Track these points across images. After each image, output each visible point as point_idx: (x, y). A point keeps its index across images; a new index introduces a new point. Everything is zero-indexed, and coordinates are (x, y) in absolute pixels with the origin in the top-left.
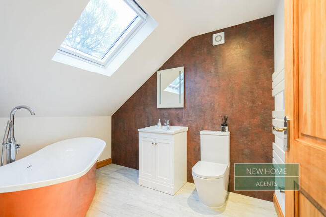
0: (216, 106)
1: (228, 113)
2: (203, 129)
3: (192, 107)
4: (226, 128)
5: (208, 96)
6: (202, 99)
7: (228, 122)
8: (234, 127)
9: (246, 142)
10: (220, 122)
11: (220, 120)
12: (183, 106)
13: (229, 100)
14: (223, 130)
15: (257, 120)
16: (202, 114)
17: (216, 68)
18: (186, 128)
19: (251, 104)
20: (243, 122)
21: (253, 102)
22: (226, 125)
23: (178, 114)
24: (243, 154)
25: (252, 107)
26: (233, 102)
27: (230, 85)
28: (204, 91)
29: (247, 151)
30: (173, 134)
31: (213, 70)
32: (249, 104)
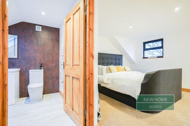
0: (37, 58)
1: (43, 62)
2: (30, 69)
3: (23, 58)
4: (42, 68)
5: (33, 53)
6: (29, 55)
7: (42, 65)
8: (45, 67)
9: (50, 73)
10: (39, 65)
11: (39, 64)
12: (17, 58)
13: (43, 56)
14: (41, 69)
15: (54, 65)
16: (29, 62)
17: (37, 41)
18: (19, 69)
19: (52, 59)
20: (49, 65)
21: (53, 58)
22: (42, 67)
23: (12, 62)
24: (49, 78)
25: (52, 60)
26: (45, 57)
27: (44, 50)
28: (30, 51)
29: (50, 77)
30: (14, 72)
31: (35, 41)
32: (51, 58)
